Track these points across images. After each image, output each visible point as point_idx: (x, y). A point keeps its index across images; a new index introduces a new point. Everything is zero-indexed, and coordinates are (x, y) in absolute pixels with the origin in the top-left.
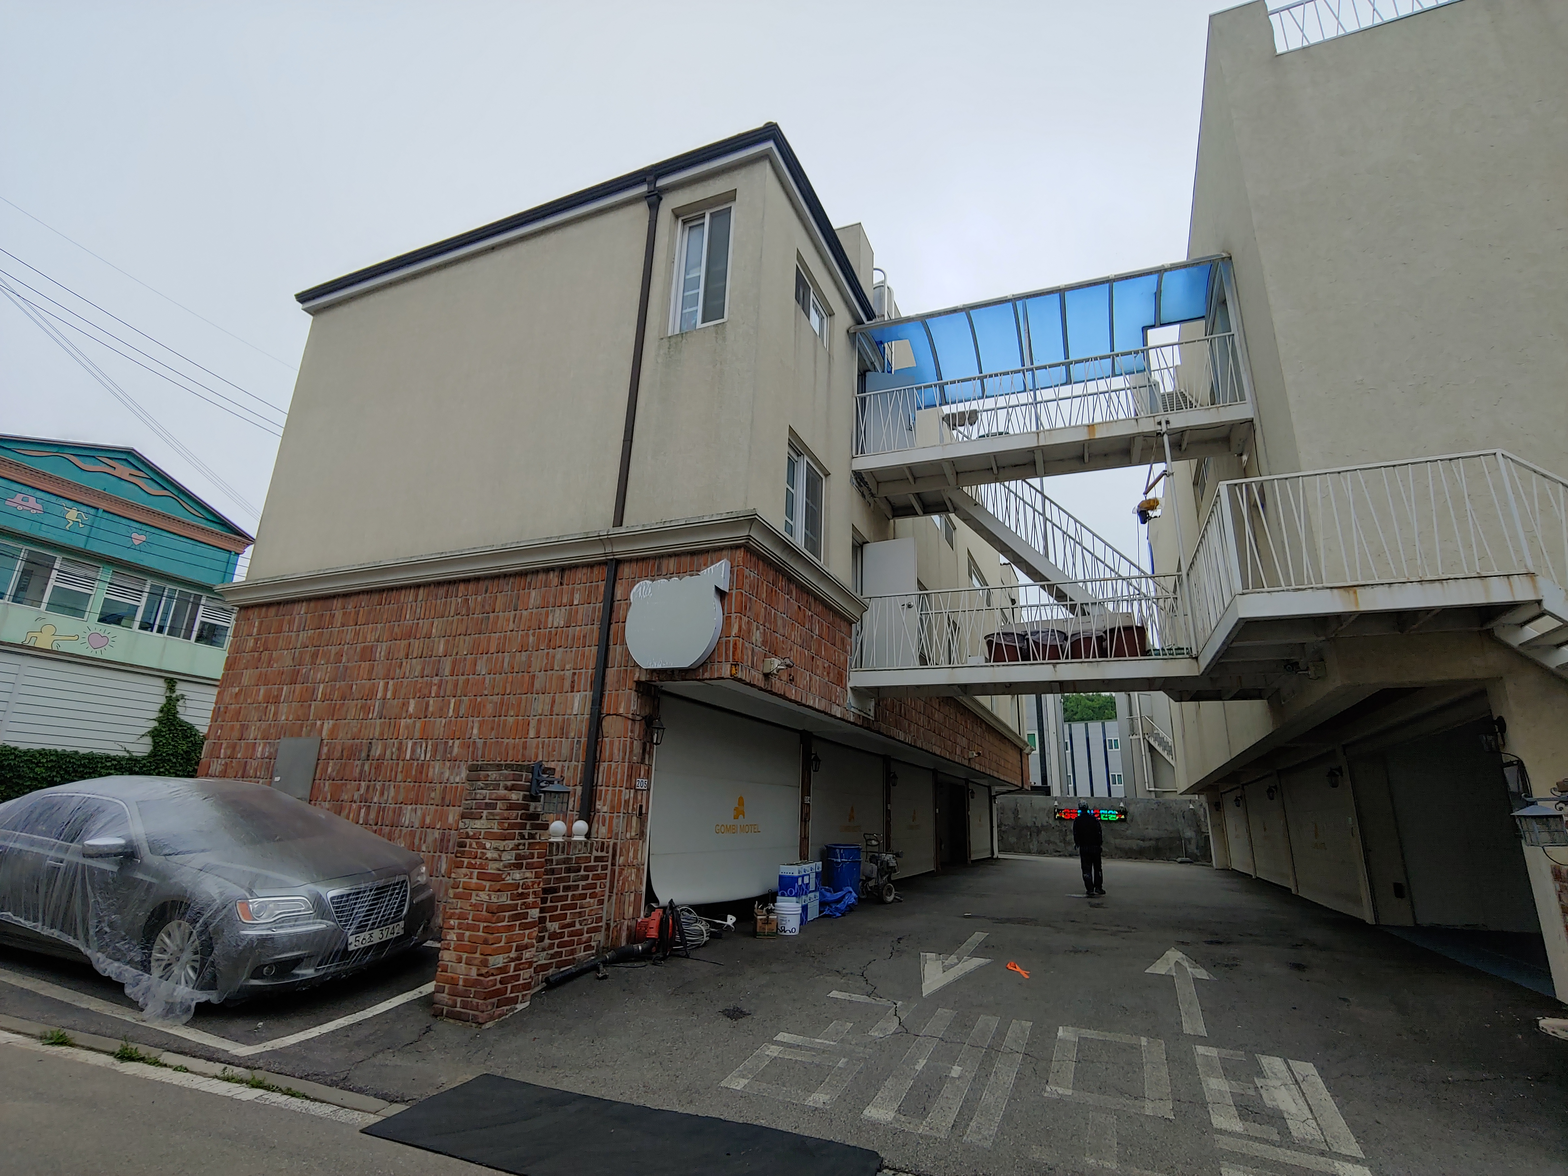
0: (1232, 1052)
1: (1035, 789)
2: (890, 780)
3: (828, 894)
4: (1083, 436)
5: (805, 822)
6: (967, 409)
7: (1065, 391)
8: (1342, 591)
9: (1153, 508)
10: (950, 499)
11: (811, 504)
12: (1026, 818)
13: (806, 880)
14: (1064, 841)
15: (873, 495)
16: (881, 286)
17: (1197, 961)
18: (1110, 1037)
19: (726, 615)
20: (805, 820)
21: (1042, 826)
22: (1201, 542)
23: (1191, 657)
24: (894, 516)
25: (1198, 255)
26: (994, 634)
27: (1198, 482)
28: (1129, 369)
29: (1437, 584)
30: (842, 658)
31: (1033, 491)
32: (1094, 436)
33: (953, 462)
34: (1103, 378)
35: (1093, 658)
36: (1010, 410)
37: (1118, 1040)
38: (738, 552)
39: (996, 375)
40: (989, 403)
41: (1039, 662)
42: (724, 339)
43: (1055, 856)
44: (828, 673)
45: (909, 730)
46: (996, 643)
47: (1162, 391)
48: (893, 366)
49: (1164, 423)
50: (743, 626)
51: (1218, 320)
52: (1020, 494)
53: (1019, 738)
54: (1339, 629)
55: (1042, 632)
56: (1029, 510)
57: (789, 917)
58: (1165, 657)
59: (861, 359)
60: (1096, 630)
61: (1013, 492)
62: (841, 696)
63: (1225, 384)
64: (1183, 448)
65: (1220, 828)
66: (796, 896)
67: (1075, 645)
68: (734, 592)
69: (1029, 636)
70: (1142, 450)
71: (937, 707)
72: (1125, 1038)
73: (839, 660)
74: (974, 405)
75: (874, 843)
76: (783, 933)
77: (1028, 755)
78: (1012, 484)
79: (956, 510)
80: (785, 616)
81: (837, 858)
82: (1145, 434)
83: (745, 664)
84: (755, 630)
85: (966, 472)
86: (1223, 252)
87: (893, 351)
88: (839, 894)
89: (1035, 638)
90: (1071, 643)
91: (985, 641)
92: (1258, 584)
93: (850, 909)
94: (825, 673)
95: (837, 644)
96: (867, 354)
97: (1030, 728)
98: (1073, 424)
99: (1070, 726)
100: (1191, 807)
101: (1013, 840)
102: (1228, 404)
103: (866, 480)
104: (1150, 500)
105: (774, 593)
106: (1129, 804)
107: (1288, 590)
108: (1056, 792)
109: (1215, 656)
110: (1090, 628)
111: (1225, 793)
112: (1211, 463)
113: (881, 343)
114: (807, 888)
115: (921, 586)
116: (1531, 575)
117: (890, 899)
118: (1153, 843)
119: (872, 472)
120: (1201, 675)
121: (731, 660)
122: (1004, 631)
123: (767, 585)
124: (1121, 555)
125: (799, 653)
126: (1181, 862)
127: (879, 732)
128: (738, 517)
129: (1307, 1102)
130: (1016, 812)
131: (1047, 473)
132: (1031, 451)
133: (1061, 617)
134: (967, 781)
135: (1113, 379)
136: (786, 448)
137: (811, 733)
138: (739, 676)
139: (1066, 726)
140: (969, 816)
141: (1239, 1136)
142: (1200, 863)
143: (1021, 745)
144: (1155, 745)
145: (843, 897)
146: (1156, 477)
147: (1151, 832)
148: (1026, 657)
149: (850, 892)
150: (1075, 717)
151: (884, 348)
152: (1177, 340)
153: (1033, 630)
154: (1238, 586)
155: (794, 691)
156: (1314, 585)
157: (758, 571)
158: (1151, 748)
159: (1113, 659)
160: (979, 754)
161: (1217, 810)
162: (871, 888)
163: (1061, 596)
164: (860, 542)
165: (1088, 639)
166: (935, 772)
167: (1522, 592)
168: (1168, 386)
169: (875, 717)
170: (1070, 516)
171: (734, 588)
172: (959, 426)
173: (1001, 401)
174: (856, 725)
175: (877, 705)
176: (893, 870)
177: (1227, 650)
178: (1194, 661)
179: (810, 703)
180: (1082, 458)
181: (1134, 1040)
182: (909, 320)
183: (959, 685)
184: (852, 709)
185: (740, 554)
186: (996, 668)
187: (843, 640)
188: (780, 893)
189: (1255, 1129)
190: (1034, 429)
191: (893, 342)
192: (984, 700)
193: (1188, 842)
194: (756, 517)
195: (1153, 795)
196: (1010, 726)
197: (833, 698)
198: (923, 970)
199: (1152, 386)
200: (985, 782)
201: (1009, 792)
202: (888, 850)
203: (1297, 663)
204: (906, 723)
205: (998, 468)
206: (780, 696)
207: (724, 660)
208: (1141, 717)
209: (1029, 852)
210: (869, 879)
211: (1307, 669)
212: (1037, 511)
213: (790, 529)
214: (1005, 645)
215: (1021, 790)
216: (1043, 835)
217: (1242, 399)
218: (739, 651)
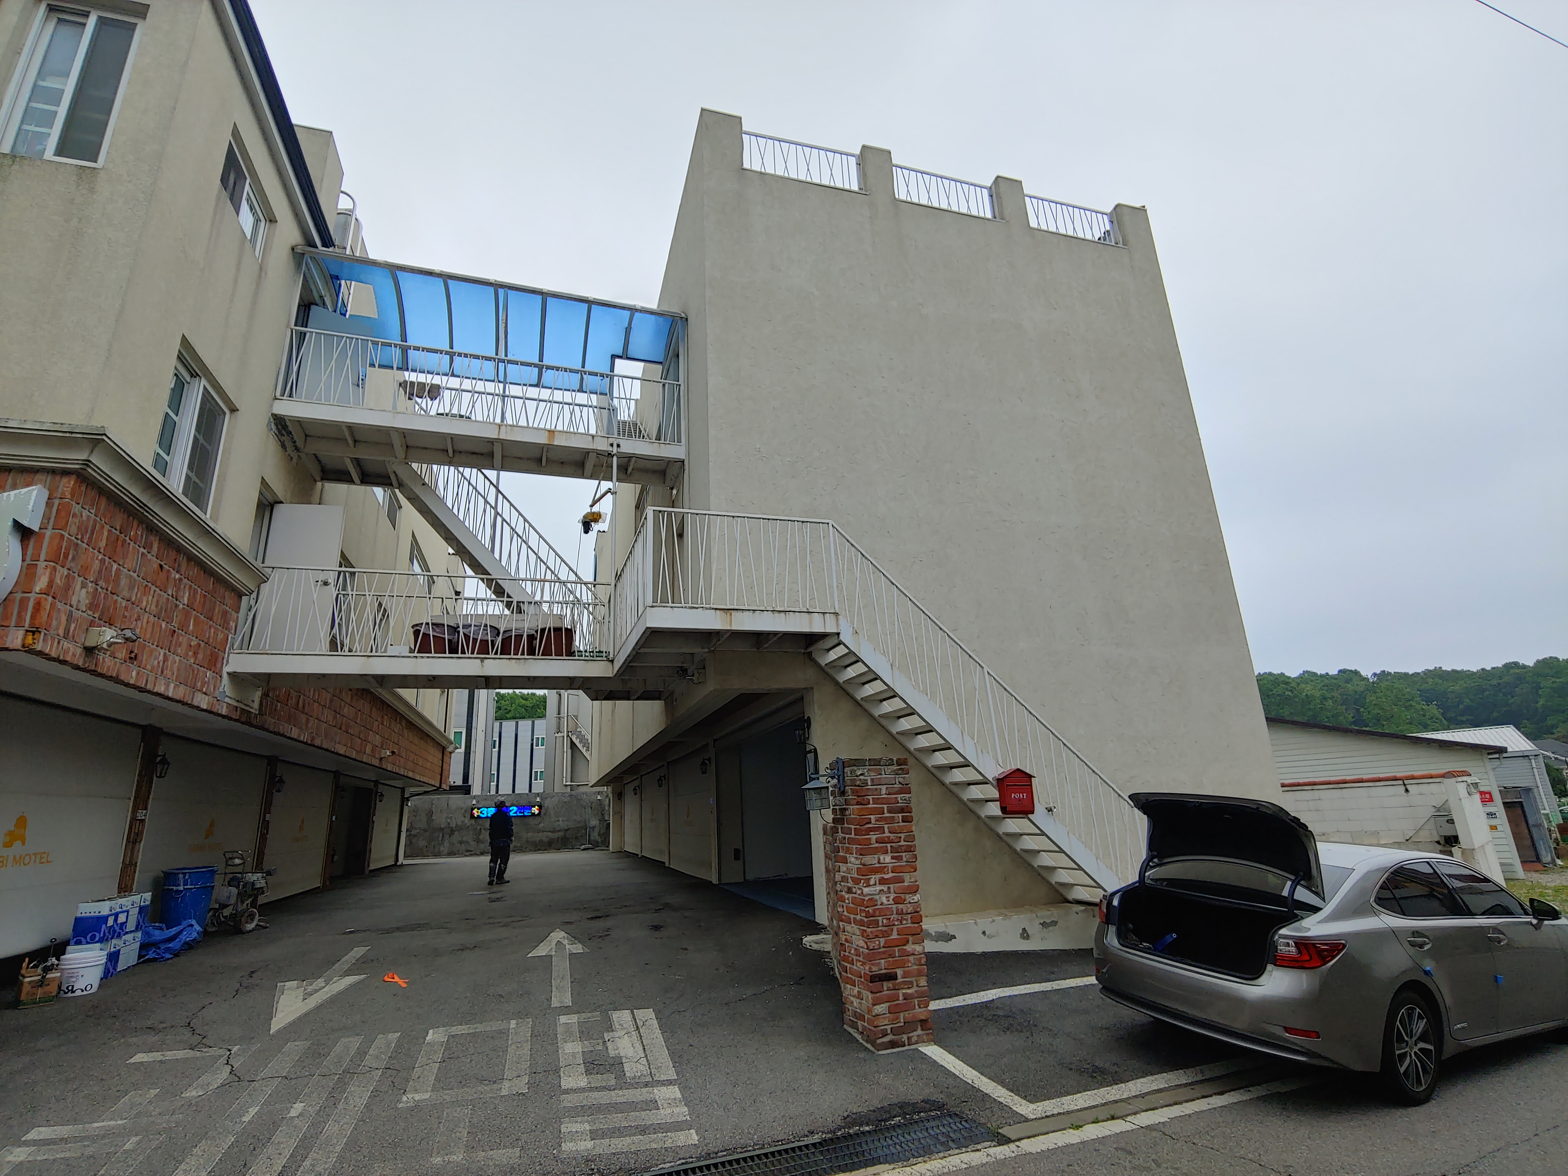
0: (590, 1015)
1: (454, 789)
2: (274, 783)
3: (157, 932)
4: (542, 439)
5: (135, 842)
6: (429, 381)
7: (533, 392)
8: (722, 612)
9: (596, 521)
10: (395, 472)
11: (201, 440)
12: (440, 820)
13: (122, 918)
14: (478, 841)
15: (297, 449)
16: (347, 214)
17: (575, 937)
18: (480, 1028)
19: (28, 561)
20: (133, 839)
21: (457, 825)
22: (628, 557)
23: (608, 660)
24: (322, 479)
25: (665, 308)
26: (422, 624)
27: (639, 506)
28: (593, 389)
29: (783, 614)
30: (220, 636)
31: (487, 483)
32: (553, 441)
33: (404, 433)
34: (569, 390)
35: (521, 655)
36: (476, 395)
37: (488, 1029)
38: (65, 480)
39: (466, 356)
40: (454, 382)
41: (467, 655)
42: (92, 191)
43: (466, 856)
44: (195, 654)
45: (307, 726)
46: (423, 633)
47: (619, 418)
48: (349, 309)
49: (615, 446)
50: (58, 581)
51: (671, 369)
52: (473, 482)
53: (444, 736)
54: (718, 643)
55: (475, 626)
56: (481, 501)
57: (81, 971)
58: (586, 658)
59: (306, 286)
60: (528, 628)
61: (467, 480)
62: (212, 682)
63: (668, 426)
64: (629, 472)
65: (620, 815)
66: (101, 941)
67: (506, 642)
68: (48, 533)
69: (461, 630)
70: (594, 466)
71: (348, 700)
72: (494, 1026)
73: (215, 638)
74: (437, 380)
75: (237, 861)
76: (70, 995)
77: (451, 753)
78: (467, 471)
79: (401, 485)
80: (135, 575)
81: (179, 885)
82: (599, 452)
83: (52, 632)
84: (78, 587)
85: (418, 447)
86: (683, 312)
87: (352, 292)
88: (174, 930)
89: (466, 631)
90: (503, 640)
91: (412, 630)
92: (664, 600)
93: (189, 946)
94: (190, 653)
95: (215, 619)
96: (315, 283)
97: (456, 726)
98: (536, 425)
99: (501, 724)
100: (599, 798)
101: (422, 843)
102: (668, 442)
103: (290, 429)
104: (594, 513)
105: (120, 543)
106: (545, 798)
107: (686, 607)
108: (476, 790)
109: (626, 660)
110: (523, 626)
111: (627, 783)
112: (651, 489)
113: (337, 278)
114: (121, 928)
115: (345, 560)
116: (836, 614)
117: (250, 926)
118: (561, 834)
119: (300, 422)
120: (615, 676)
121: (27, 625)
122: (433, 621)
123: (109, 531)
124: (562, 560)
125: (150, 625)
126: (584, 850)
127: (262, 728)
128: (72, 433)
129: (642, 1042)
130: (430, 813)
131: (503, 468)
132: (491, 442)
133: (497, 612)
134: (376, 783)
135: (578, 394)
136: (173, 361)
137: (161, 729)
138: (39, 647)
139: (497, 724)
140: (373, 822)
141: (582, 1090)
142: (599, 848)
143: (445, 743)
144: (577, 742)
145: (181, 932)
146: (603, 492)
147: (562, 824)
148: (453, 650)
149: (192, 926)
150: (508, 716)
151: (340, 285)
152: (640, 376)
153: (466, 623)
154: (649, 600)
155: (134, 674)
156: (704, 606)
157: (98, 510)
158: (573, 744)
159: (540, 657)
160: (393, 753)
161: (619, 799)
162: (225, 917)
163: (499, 592)
164: (271, 499)
165: (519, 637)
166: (337, 774)
167: (830, 628)
168: (625, 413)
169: (260, 709)
170: (520, 514)
171: (50, 527)
172: (417, 396)
173: (467, 384)
174: (230, 719)
175: (265, 695)
176: (261, 891)
177: (636, 655)
178: (610, 664)
179: (160, 689)
180: (540, 460)
181: (503, 1025)
182: (374, 263)
183: (375, 677)
184: (227, 700)
185: (67, 485)
186: (419, 660)
187: (225, 613)
188: (72, 942)
189: (598, 1080)
190: (498, 420)
191: (353, 283)
192: (408, 694)
193: (591, 830)
194: (104, 437)
195: (569, 788)
196: (435, 723)
197: (199, 684)
198: (277, 1002)
199: (613, 410)
200: (398, 783)
201: (426, 793)
202: (258, 866)
203: (686, 670)
204: (303, 718)
205: (454, 451)
206: (110, 678)
207: (13, 623)
208: (567, 716)
209: (437, 855)
210: (224, 906)
211: (693, 675)
212: (490, 504)
213: (161, 465)
214: (433, 636)
215: (438, 790)
216: (456, 837)
217: (679, 441)
218: (44, 615)
